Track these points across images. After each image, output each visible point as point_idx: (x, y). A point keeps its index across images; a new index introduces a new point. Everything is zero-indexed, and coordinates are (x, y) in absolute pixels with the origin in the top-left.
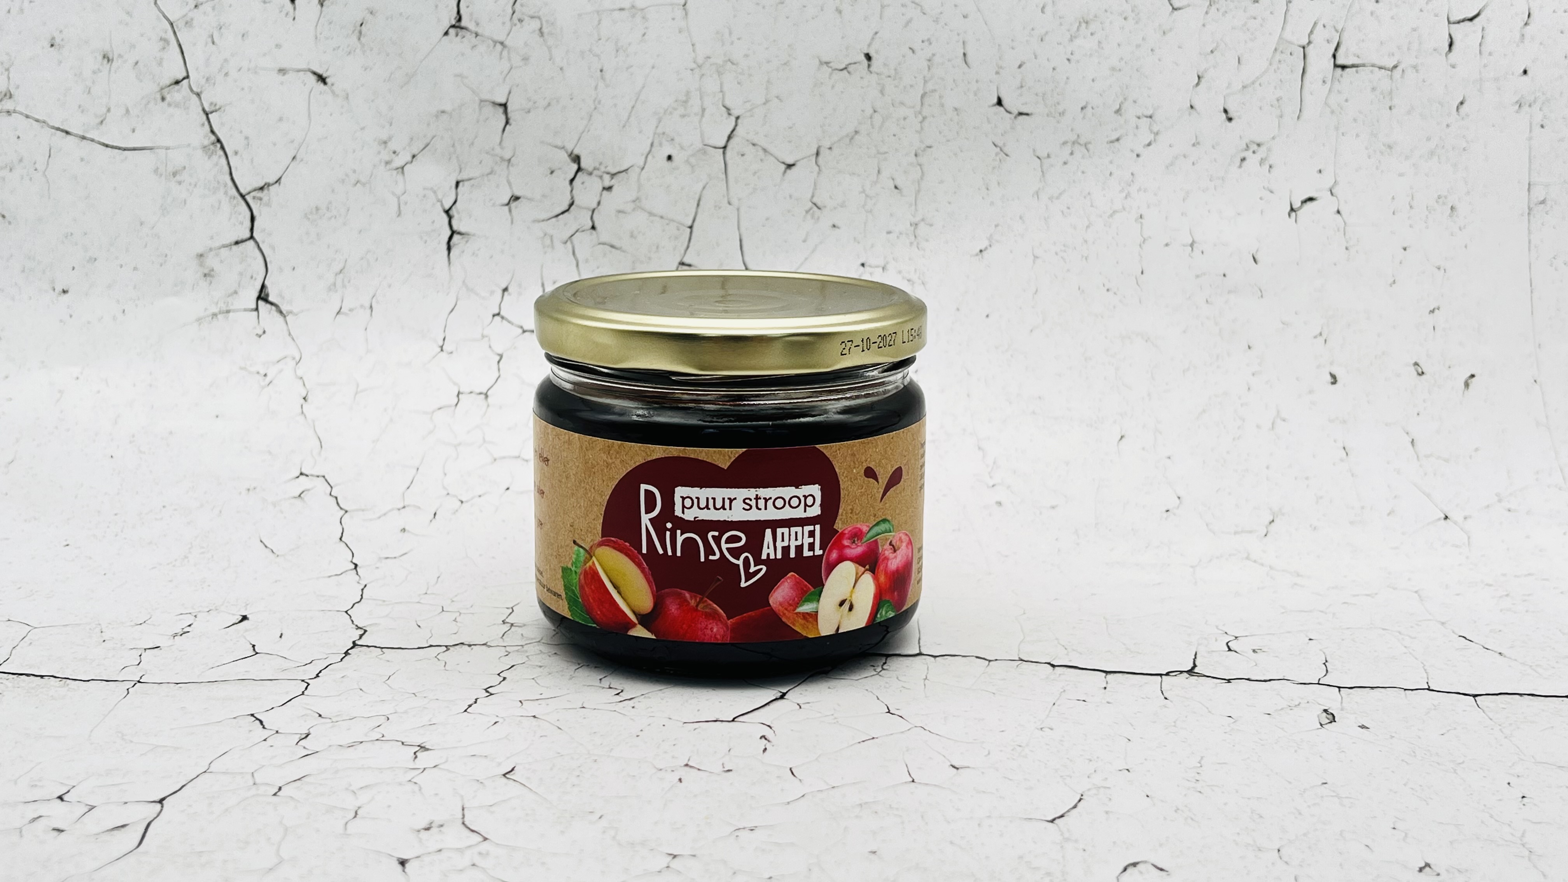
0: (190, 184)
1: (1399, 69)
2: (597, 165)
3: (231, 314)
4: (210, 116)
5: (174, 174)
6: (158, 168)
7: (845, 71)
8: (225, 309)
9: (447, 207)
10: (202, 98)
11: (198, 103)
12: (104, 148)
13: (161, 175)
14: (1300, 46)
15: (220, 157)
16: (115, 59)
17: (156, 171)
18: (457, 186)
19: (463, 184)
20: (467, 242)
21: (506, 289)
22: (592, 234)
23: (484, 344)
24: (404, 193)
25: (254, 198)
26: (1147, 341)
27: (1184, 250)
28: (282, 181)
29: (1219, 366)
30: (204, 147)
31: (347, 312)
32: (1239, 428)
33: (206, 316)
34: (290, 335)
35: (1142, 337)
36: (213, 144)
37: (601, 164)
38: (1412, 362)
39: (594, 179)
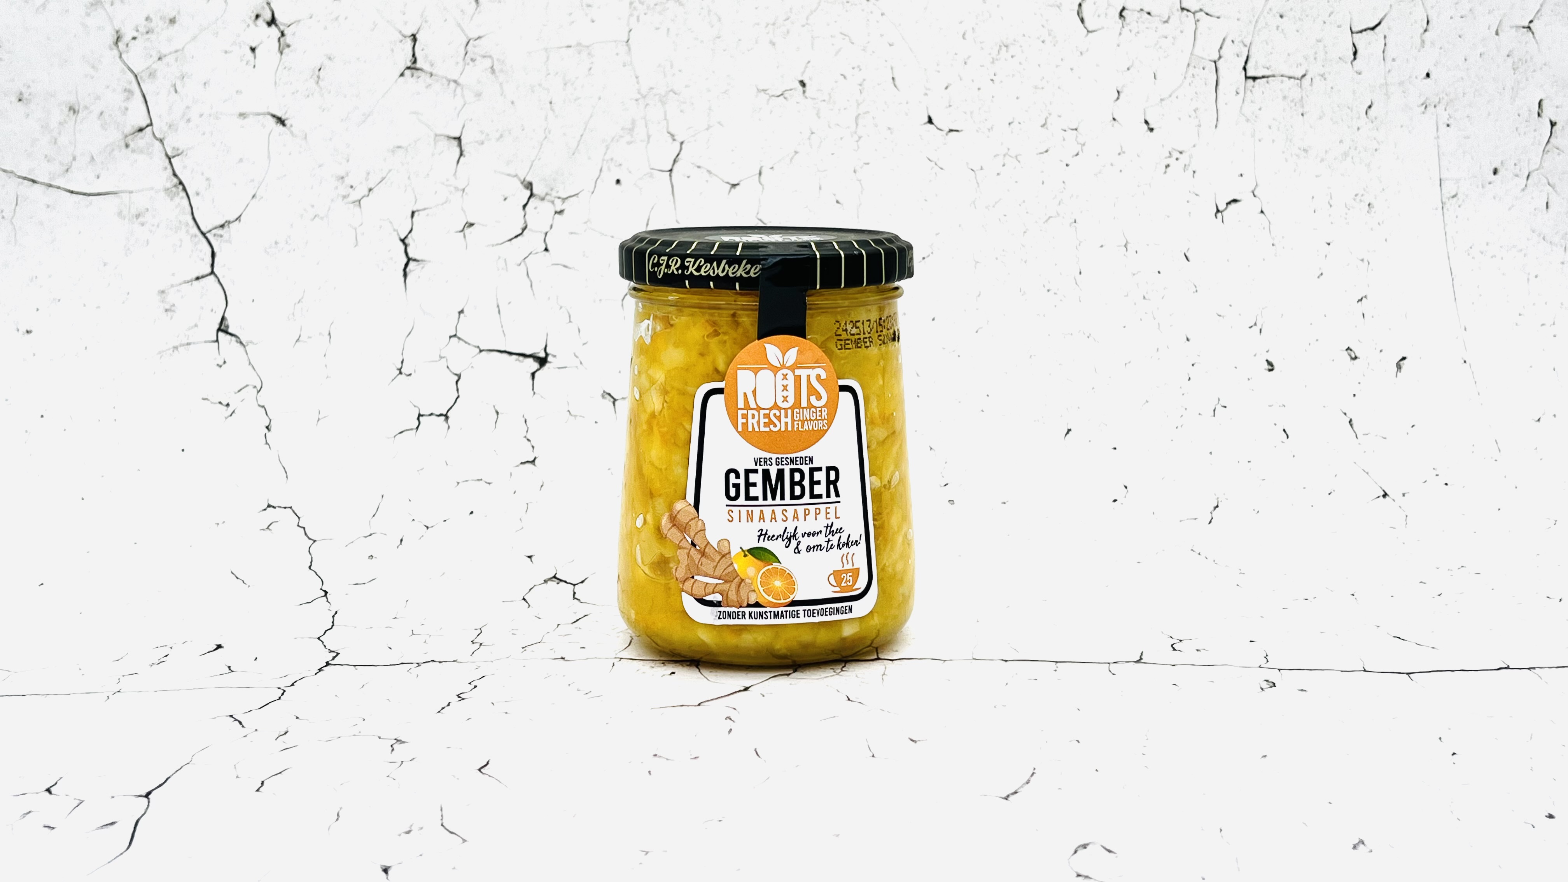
0: (153, 225)
1: (1308, 77)
2: (550, 192)
3: (192, 346)
4: (172, 160)
5: (138, 216)
6: (121, 212)
7: (782, 97)
8: (186, 342)
9: (403, 237)
10: (165, 144)
11: (161, 148)
12: (69, 194)
13: (124, 219)
14: (1211, 61)
15: (182, 198)
16: (80, 111)
17: (120, 214)
18: (412, 216)
19: (419, 214)
20: (422, 268)
21: (462, 312)
22: (545, 255)
23: (442, 365)
24: (361, 225)
25: (215, 235)
26: (1088, 337)
27: (1119, 250)
28: (242, 218)
29: (1159, 359)
30: (167, 189)
31: (306, 339)
32: (1182, 416)
33: (167, 349)
34: (250, 364)
35: (1084, 334)
36: (175, 186)
37: (552, 189)
38: (1344, 348)
39: (546, 203)
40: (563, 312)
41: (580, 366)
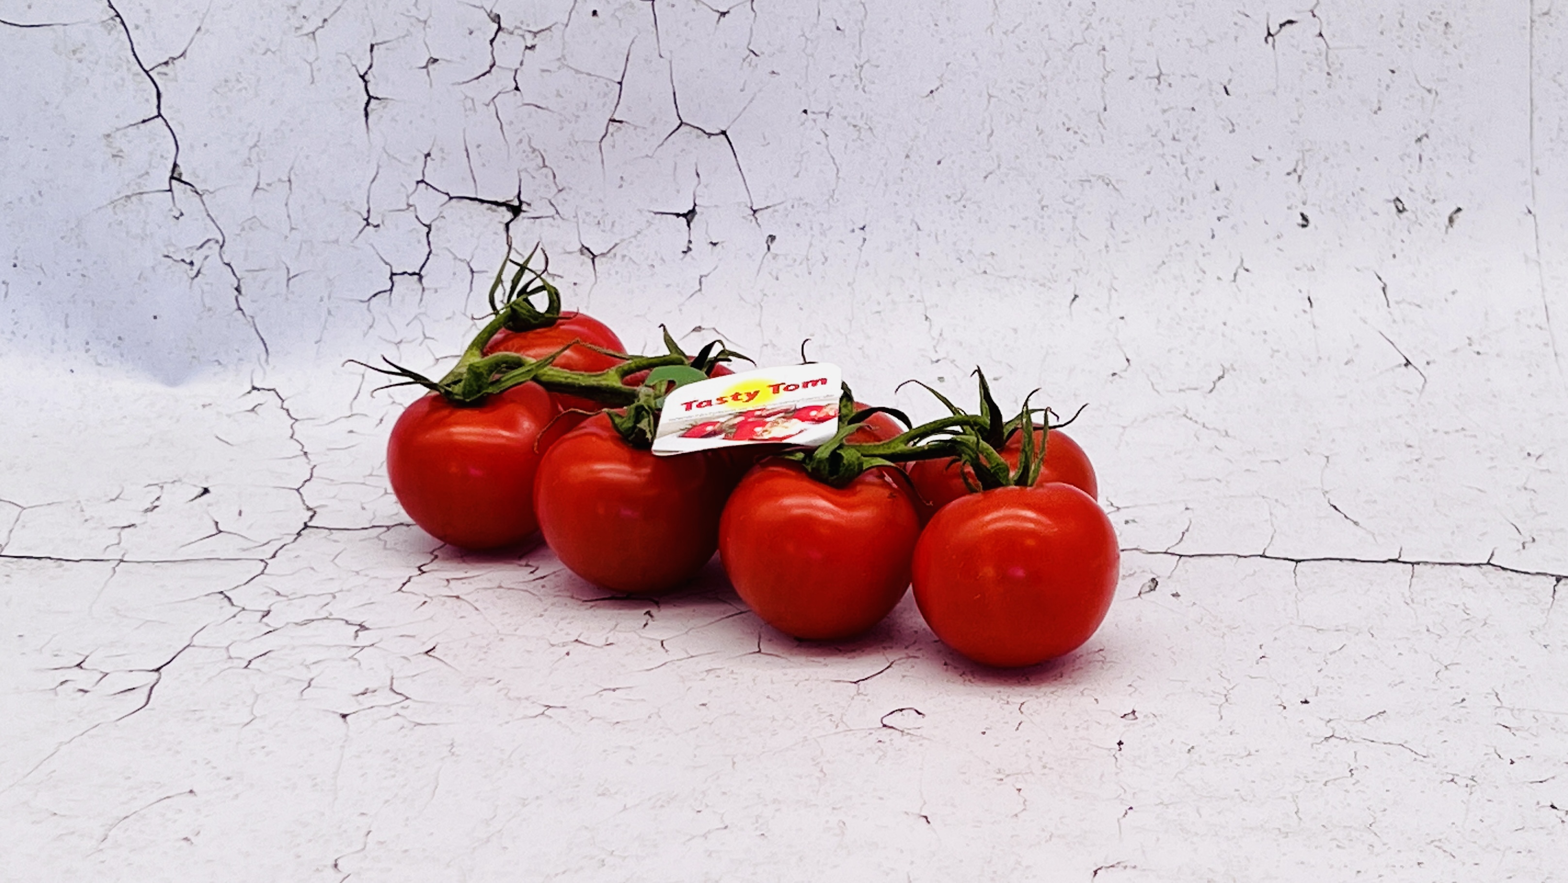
0: (90, 62)
3: (145, 196)
5: (74, 52)
6: (55, 45)
8: (137, 191)
9: (362, 73)
13: (60, 53)
15: (120, 31)
17: (56, 48)
18: (372, 50)
19: (378, 49)
20: (384, 107)
21: (428, 155)
22: (515, 95)
23: (410, 215)
24: (317, 59)
25: (159, 73)
26: (1108, 185)
27: (1150, 84)
28: (188, 54)
29: (1182, 211)
30: (103, 22)
31: (265, 187)
32: (1199, 281)
33: (121, 198)
34: (209, 215)
35: (1103, 180)
36: (112, 19)
37: (522, 23)
38: (1393, 197)
39: (516, 38)
40: (537, 156)
41: (557, 216)
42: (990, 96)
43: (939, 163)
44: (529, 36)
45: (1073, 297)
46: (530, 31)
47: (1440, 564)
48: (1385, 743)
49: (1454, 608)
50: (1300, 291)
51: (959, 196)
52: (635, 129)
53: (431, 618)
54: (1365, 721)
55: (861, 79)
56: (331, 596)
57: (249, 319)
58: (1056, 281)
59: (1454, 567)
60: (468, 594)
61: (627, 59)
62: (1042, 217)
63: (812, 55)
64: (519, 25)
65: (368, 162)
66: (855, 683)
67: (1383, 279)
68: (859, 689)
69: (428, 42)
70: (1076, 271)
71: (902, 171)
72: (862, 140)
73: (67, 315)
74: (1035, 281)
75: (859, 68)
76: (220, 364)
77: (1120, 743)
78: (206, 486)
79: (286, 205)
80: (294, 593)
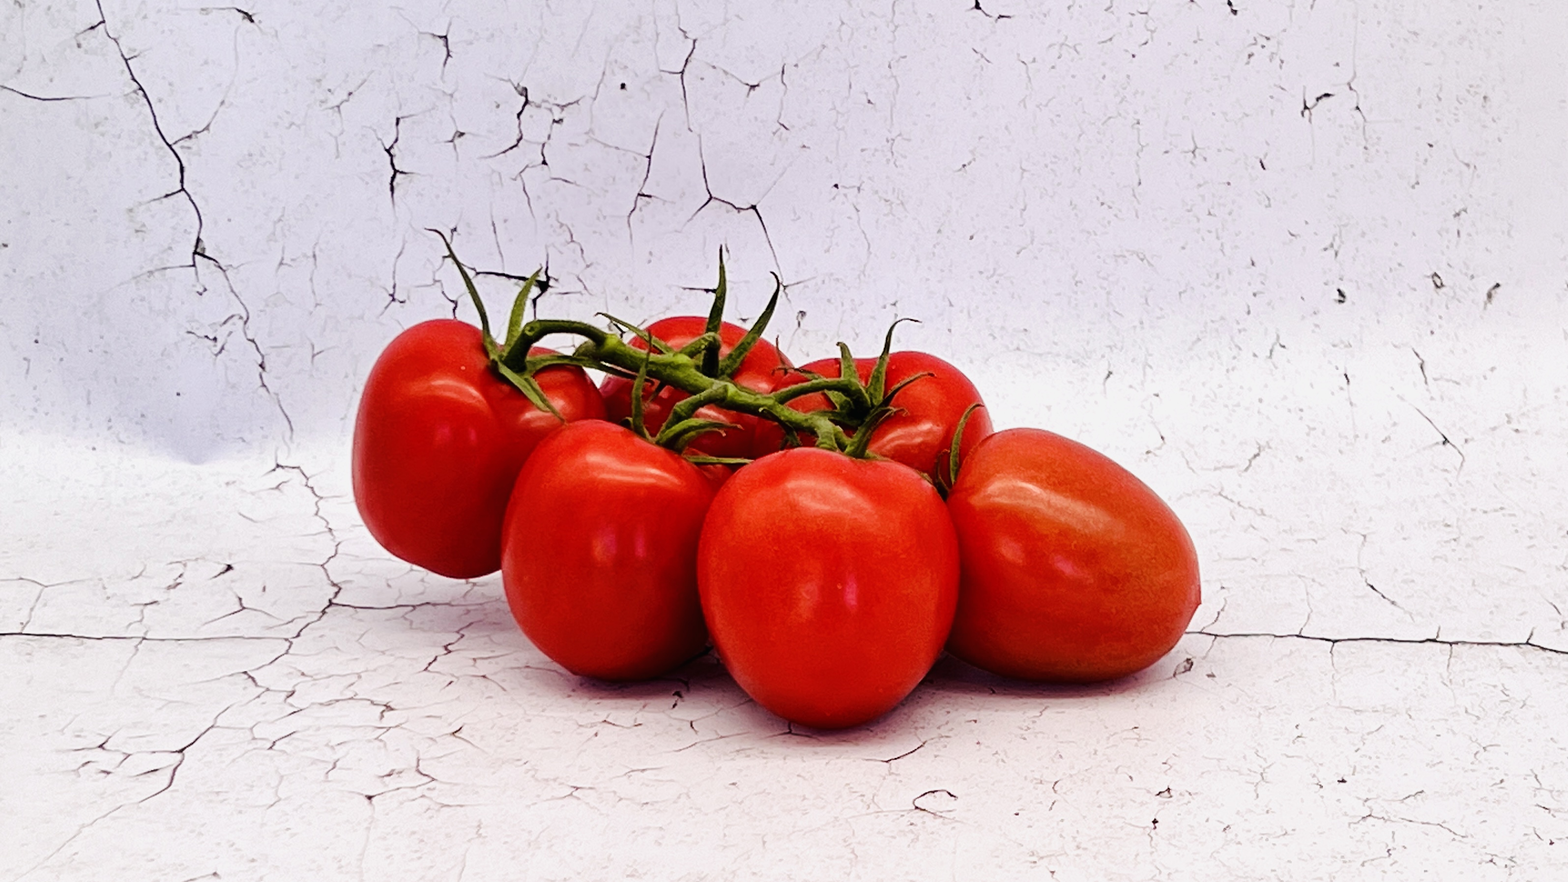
0: (113, 135)
3: (168, 271)
4: (130, 63)
5: (97, 125)
6: (78, 119)
8: (162, 266)
9: (388, 147)
10: (120, 44)
11: (116, 48)
12: (25, 98)
13: (82, 128)
15: (142, 104)
17: (78, 122)
18: (397, 123)
19: (404, 121)
20: (411, 181)
21: (455, 230)
22: (543, 168)
23: (437, 289)
24: (342, 133)
25: (182, 147)
26: (1142, 260)
27: (1185, 157)
28: (211, 128)
29: (1218, 287)
30: (125, 95)
31: (289, 262)
32: (1234, 358)
33: (142, 274)
34: (232, 291)
35: (1138, 256)
36: (135, 92)
37: (549, 96)
38: (1430, 273)
39: (544, 112)
40: (564, 231)
41: (584, 292)
42: (1024, 170)
43: (972, 238)
44: (556, 110)
45: (1107, 373)
46: (558, 105)
47: (1479, 644)
48: (1423, 823)
49: (1492, 688)
50: (1337, 369)
51: (992, 272)
52: (664, 204)
53: (458, 698)
54: (1402, 801)
55: (892, 153)
56: (356, 676)
57: (274, 396)
58: (1089, 358)
59: (1493, 647)
60: (495, 673)
61: (656, 133)
62: (1076, 293)
63: (843, 129)
64: (546, 98)
65: (394, 237)
66: (887, 762)
67: (1421, 356)
68: (890, 767)
69: (455, 116)
70: (1110, 347)
71: (934, 246)
72: (894, 215)
73: (89, 392)
74: (1068, 357)
75: (891, 142)
76: (244, 441)
77: (1155, 822)
78: (229, 563)
79: (311, 280)
80: (316, 674)
